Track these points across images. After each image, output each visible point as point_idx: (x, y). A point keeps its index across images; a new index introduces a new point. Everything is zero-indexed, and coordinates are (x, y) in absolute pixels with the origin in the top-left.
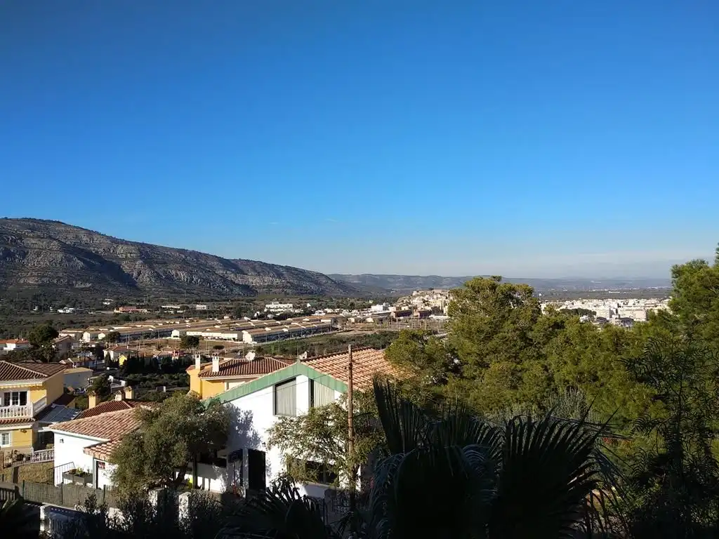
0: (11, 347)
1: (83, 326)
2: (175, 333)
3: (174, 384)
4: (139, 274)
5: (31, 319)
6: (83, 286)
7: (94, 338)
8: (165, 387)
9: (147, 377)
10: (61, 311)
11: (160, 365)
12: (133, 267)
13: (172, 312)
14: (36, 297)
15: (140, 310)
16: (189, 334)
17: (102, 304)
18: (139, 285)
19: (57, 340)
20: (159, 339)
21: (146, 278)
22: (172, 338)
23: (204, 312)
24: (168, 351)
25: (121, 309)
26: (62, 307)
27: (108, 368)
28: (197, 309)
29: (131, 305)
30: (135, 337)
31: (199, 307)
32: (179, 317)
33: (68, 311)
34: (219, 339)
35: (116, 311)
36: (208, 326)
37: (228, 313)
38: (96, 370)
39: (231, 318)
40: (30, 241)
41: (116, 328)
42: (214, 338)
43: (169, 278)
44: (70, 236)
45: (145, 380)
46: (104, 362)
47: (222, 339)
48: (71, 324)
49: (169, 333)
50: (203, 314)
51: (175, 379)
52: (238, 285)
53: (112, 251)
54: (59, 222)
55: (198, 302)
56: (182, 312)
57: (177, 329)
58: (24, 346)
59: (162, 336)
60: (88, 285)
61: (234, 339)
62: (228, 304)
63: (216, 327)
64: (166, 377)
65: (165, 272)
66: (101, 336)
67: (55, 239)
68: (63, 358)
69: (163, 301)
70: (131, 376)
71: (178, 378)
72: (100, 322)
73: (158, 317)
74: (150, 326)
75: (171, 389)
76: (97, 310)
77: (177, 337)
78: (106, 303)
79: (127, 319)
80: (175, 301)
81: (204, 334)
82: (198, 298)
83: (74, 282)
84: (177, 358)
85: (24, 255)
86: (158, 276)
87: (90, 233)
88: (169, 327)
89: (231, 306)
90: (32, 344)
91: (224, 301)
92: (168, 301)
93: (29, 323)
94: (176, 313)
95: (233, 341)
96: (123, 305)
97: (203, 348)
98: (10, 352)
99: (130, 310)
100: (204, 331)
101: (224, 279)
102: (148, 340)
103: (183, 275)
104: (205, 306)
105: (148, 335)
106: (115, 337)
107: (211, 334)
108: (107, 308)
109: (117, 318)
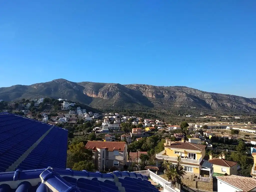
0: (175, 128)
1: (194, 122)
2: (228, 128)
3: (230, 149)
4: (212, 104)
5: (179, 118)
6: (193, 108)
7: (199, 127)
8: (227, 150)
9: (220, 144)
10: (187, 116)
11: (224, 140)
12: (210, 101)
13: (225, 119)
14: (179, 111)
15: (213, 117)
16: (234, 128)
17: (200, 115)
18: (212, 108)
19: (188, 127)
20: (222, 129)
21: (214, 106)
22: (227, 129)
23: (239, 120)
24: (226, 135)
25: (206, 116)
26: (187, 115)
27: (205, 139)
28: (236, 118)
29: (210, 115)
30: (213, 128)
31: (236, 117)
32: (229, 121)
33: (189, 116)
34: (247, 132)
35: (204, 117)
36: (241, 126)
37: (250, 121)
38: (202, 140)
39: (251, 123)
40: (177, 93)
41: (205, 124)
42: (245, 131)
43: (223, 106)
44: (189, 91)
45: (219, 146)
46: (204, 136)
47: (248, 132)
48: (191, 121)
49: (225, 127)
50: (238, 121)
51: (231, 147)
52: (253, 109)
53: (202, 96)
54: (185, 87)
55: (236, 115)
56: (229, 119)
57: (229, 126)
58: (179, 128)
59: (223, 128)
60: (195, 108)
61: (254, 133)
62: (249, 117)
63: (245, 126)
64: (227, 145)
65: (222, 103)
66: (201, 126)
67: (184, 92)
68: (191, 134)
69: (221, 114)
70: (214, 143)
71: (232, 147)
72: (200, 121)
73: (220, 121)
74: (218, 124)
75: (229, 151)
76: (198, 116)
77: (228, 129)
78: (201, 114)
79: (209, 121)
80: (226, 115)
81: (240, 129)
82: (235, 114)
83: (190, 107)
84: (230, 138)
85: (176, 97)
86: (219, 105)
87: (195, 90)
88: (225, 125)
89: (250, 118)
90: (181, 128)
91: (247, 115)
92: (223, 114)
93: (178, 120)
94: (227, 119)
95: (253, 134)
96: (207, 115)
97: (240, 135)
98: (175, 129)
99: (210, 117)
100: (240, 128)
101: (247, 107)
102: (217, 129)
103: (229, 105)
104: (239, 117)
105: (217, 127)
106: (206, 127)
107: (243, 130)
108: (201, 116)
109: (205, 120)
